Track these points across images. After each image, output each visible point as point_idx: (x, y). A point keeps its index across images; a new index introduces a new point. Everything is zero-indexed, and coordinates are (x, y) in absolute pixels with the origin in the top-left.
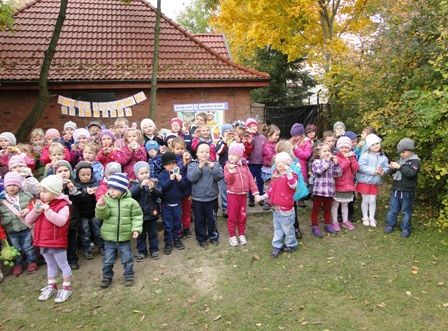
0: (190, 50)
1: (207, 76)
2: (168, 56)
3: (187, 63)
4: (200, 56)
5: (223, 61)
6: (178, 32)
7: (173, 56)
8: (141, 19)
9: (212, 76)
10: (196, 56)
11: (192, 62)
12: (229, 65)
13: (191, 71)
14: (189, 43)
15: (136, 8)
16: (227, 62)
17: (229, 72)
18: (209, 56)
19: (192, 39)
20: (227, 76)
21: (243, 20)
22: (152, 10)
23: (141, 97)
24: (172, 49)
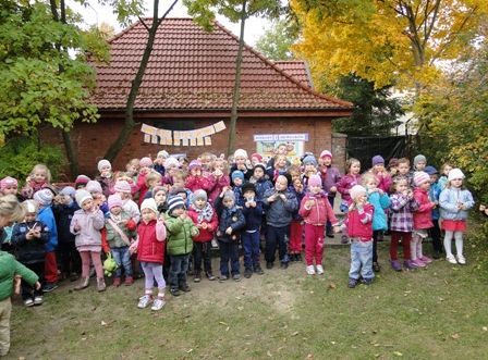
0: (270, 78)
1: (287, 106)
2: (248, 84)
3: (267, 91)
4: (281, 84)
5: (304, 89)
6: (258, 60)
7: (253, 84)
8: (222, 48)
9: (292, 106)
10: (276, 84)
11: (272, 90)
12: (310, 93)
13: (271, 100)
14: (269, 72)
15: (218, 36)
16: (307, 91)
17: (310, 101)
18: (290, 84)
19: (272, 68)
20: (307, 105)
21: (326, 47)
22: (234, 39)
23: (221, 126)
24: (252, 78)
